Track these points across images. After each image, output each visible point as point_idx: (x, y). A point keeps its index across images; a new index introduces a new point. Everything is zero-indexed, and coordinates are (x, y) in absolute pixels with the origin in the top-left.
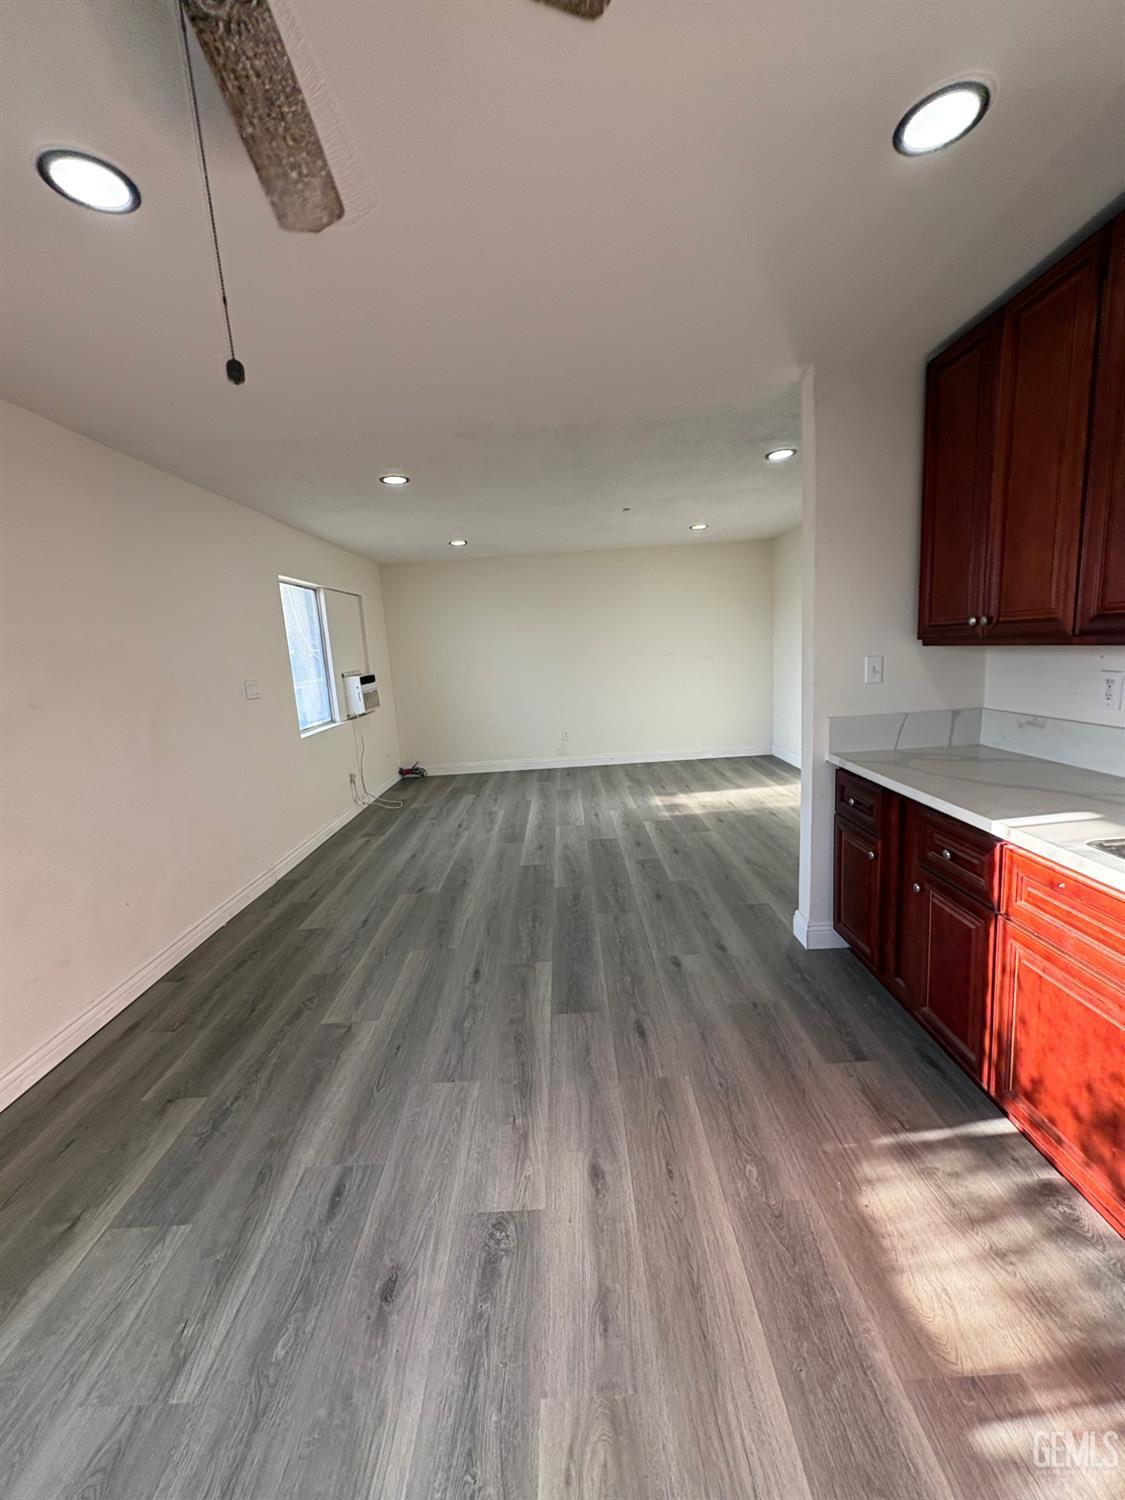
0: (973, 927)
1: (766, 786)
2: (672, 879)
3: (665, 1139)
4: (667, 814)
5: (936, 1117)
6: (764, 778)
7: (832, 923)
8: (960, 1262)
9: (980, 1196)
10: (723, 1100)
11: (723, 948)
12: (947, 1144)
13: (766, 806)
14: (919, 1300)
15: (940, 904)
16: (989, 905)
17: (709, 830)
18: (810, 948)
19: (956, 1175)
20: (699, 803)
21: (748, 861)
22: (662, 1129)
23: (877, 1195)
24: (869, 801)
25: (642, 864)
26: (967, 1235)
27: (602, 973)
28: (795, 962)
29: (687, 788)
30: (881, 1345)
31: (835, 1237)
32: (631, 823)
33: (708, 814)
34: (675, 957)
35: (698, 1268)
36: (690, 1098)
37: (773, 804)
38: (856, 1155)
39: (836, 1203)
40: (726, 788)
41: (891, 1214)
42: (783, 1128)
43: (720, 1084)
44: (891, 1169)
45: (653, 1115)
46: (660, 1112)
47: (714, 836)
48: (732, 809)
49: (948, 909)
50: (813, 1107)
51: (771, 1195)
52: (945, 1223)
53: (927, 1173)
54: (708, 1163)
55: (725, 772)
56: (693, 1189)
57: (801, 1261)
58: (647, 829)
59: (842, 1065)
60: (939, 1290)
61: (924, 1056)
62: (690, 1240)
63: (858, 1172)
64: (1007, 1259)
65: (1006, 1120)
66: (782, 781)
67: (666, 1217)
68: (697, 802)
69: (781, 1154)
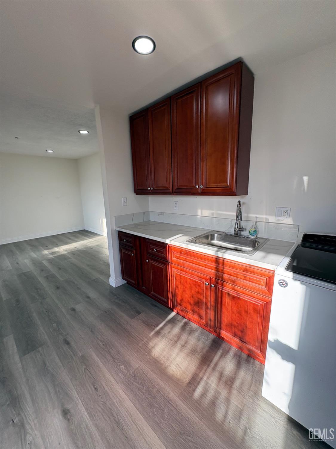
0: (163, 267)
1: (86, 240)
2: (61, 279)
3: (90, 377)
4: (51, 256)
5: (161, 320)
6: (85, 237)
7: (121, 277)
8: (178, 354)
9: (175, 334)
10: (106, 350)
11: (89, 297)
12: (165, 325)
13: (88, 246)
14: (173, 371)
15: (154, 264)
16: (166, 261)
17: (70, 258)
18: (116, 287)
19: (169, 332)
20: (64, 250)
21: (88, 266)
22: (88, 374)
23: (156, 350)
24: (130, 239)
25: (47, 277)
26: (177, 346)
27: (41, 328)
28: (113, 293)
29: (57, 246)
30: (170, 392)
31: (151, 370)
32: (37, 263)
33: (68, 253)
34: (72, 308)
35: (117, 416)
36: (95, 356)
37: (90, 245)
38: (147, 342)
39: (148, 360)
40: (73, 243)
41: (160, 353)
42: (127, 347)
43: (103, 345)
44: (156, 340)
45: (83, 372)
46: (85, 368)
47: (73, 260)
48: (76, 249)
49: (156, 264)
50: (133, 335)
51: (131, 371)
52: (171, 346)
53: (164, 336)
54: (108, 375)
55: (70, 237)
56: (106, 388)
57: (145, 385)
58: (44, 263)
59: (136, 318)
60: (176, 365)
61: (153, 305)
62: (111, 408)
63: (149, 346)
64: (185, 346)
65: (173, 312)
66: (90, 237)
67: (99, 406)
68: (63, 249)
69: (129, 356)
